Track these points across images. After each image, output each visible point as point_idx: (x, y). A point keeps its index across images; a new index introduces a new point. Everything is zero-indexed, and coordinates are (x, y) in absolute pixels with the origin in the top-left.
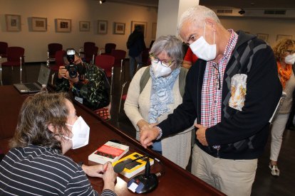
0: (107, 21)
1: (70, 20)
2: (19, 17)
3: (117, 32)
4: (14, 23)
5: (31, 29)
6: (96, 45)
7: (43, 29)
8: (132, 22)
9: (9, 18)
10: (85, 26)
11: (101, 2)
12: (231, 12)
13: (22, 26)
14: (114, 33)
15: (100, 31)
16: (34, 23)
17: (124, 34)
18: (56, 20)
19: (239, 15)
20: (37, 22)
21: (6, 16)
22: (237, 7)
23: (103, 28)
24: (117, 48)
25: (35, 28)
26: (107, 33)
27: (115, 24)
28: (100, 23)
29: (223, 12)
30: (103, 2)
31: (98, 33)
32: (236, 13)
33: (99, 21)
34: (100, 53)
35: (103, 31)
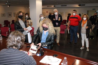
0: (11, 13)
10: (3, 15)
11: (8, 6)
12: (51, 6)
15: (9, 16)
19: (54, 7)
22: (53, 5)
23: (10, 15)
26: (12, 17)
27: (14, 13)
28: (9, 13)
29: (49, 6)
30: (9, 6)
31: (9, 17)
33: (8, 13)
34: (10, 23)
35: (10, 16)
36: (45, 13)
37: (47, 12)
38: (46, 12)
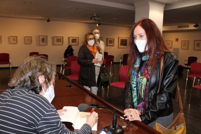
1: (78, 38)
2: (47, 36)
3: (109, 44)
4: (43, 40)
5: (53, 44)
7: (61, 43)
8: (119, 38)
9: (41, 37)
12: (188, 26)
13: (48, 42)
14: (107, 45)
16: (55, 40)
17: (113, 46)
18: (69, 38)
19: (195, 28)
20: (57, 39)
21: (39, 36)
22: (193, 23)
24: (108, 54)
25: (56, 43)
27: (107, 39)
29: (182, 27)
30: (99, 25)
32: (191, 27)
36: (172, 41)
37: (177, 40)
38: (174, 40)
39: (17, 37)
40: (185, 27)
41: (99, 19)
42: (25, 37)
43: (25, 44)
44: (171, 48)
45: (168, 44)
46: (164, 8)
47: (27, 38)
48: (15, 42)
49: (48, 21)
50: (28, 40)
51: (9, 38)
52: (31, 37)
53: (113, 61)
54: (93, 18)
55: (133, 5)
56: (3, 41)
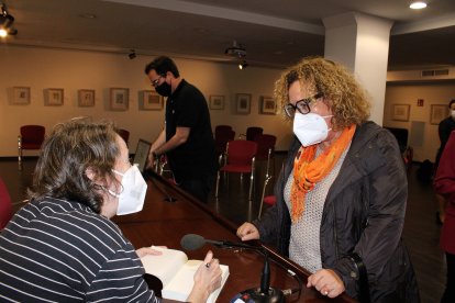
0: (250, 95)
2: (128, 90)
3: (265, 110)
4: (120, 97)
5: (142, 108)
6: (233, 129)
9: (115, 93)
10: (217, 102)
11: (241, 67)
13: (130, 103)
14: (261, 112)
15: (240, 110)
16: (146, 98)
20: (150, 96)
21: (112, 89)
23: (244, 104)
24: (264, 133)
25: (147, 105)
26: (249, 112)
27: (262, 98)
28: (240, 97)
29: (432, 73)
30: (244, 66)
31: (237, 113)
33: (237, 98)
35: (244, 110)
36: (409, 106)
37: (421, 103)
38: (414, 104)
39: (62, 90)
40: (439, 73)
41: (245, 53)
42: (79, 92)
43: (81, 105)
44: (407, 121)
45: (402, 113)
46: (391, 31)
47: (84, 94)
48: (59, 102)
49: (132, 56)
50: (87, 98)
51: (46, 92)
52: (93, 91)
53: (273, 149)
54: (230, 52)
55: (319, 22)
56: (32, 100)
